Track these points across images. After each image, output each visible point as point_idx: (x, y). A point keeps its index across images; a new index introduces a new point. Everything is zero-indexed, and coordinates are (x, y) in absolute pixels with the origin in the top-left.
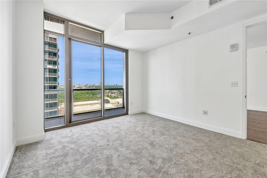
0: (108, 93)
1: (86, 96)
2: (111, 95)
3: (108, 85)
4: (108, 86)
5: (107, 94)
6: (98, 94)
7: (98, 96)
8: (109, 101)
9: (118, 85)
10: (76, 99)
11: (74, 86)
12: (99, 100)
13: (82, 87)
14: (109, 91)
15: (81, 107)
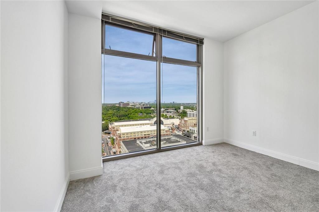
0: (164, 112)
1: (139, 115)
2: (166, 115)
4: (164, 104)
7: (152, 115)
8: (162, 121)
9: (175, 103)
10: (129, 118)
11: (128, 104)
12: (151, 120)
13: (136, 105)
14: (164, 110)
15: (131, 127)
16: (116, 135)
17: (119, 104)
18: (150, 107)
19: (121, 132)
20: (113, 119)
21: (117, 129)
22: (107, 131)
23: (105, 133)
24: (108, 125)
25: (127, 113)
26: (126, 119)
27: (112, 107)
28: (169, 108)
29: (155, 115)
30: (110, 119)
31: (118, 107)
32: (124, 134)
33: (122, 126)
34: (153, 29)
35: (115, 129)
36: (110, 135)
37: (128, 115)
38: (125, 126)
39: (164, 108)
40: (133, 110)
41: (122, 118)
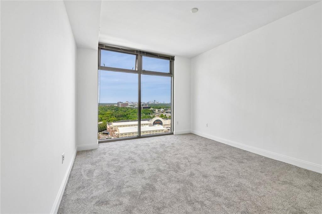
0: (163, 112)
2: (165, 115)
3: (164, 102)
4: (163, 104)
5: (161, 114)
6: (151, 113)
7: (151, 116)
8: (161, 122)
10: (128, 118)
11: (127, 104)
12: (150, 120)
13: (135, 105)
14: (164, 110)
15: (129, 127)
16: (114, 135)
17: (118, 104)
18: (150, 108)
19: (119, 132)
20: (111, 119)
21: (115, 129)
22: (105, 132)
23: (103, 133)
24: (106, 125)
25: (125, 113)
26: (125, 119)
27: (111, 107)
28: (168, 108)
29: (154, 115)
30: (108, 119)
31: (117, 107)
32: (122, 134)
33: (121, 126)
34: (135, 51)
35: (113, 129)
36: (108, 135)
37: (127, 115)
38: (124, 126)
39: (163, 108)
40: (132, 110)
41: (120, 119)
